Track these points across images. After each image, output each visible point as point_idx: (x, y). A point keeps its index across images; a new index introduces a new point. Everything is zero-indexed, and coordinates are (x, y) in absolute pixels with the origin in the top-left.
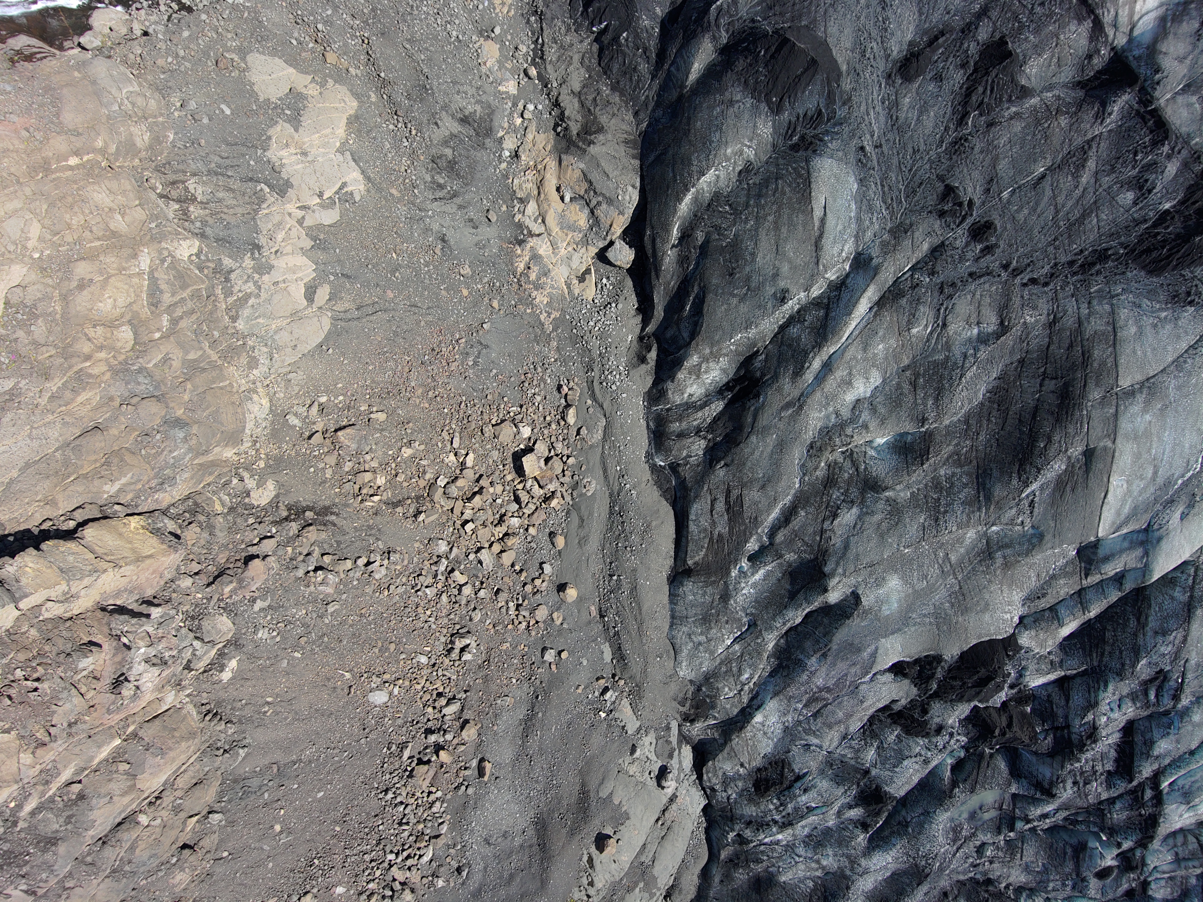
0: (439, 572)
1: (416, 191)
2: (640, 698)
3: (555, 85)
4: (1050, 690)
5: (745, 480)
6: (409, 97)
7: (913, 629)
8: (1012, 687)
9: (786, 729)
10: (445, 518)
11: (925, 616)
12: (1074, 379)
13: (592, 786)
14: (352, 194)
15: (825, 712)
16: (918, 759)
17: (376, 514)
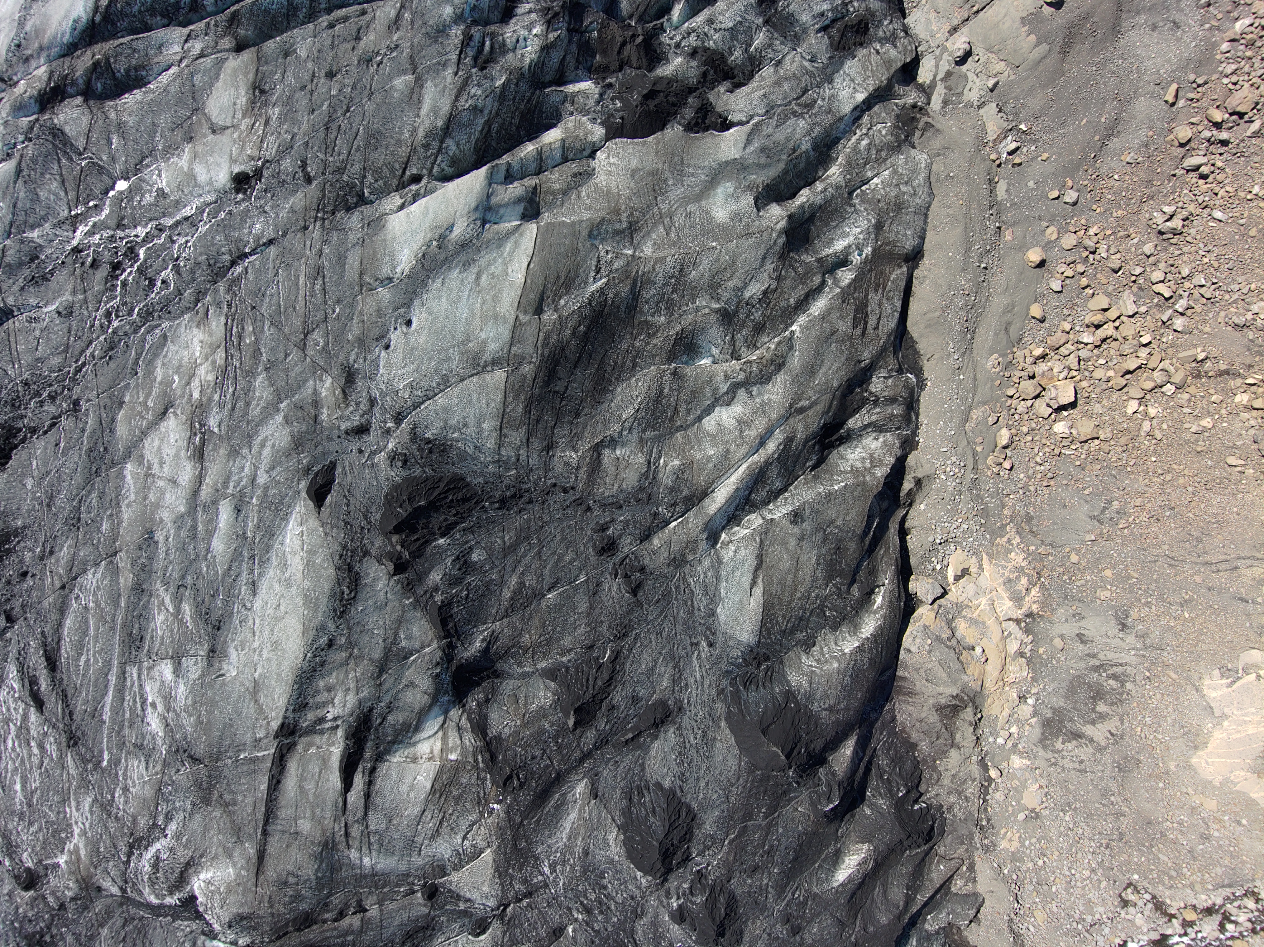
0: (1186, 299)
1: (1147, 674)
2: (978, 137)
3: (974, 758)
4: (573, 74)
5: (848, 343)
6: (1139, 762)
7: (706, 163)
8: (610, 85)
9: (830, 81)
10: (1170, 351)
11: (693, 175)
12: (541, 387)
13: (1055, 57)
14: (1222, 676)
15: (798, 92)
16: (719, 26)
17: (1250, 366)
